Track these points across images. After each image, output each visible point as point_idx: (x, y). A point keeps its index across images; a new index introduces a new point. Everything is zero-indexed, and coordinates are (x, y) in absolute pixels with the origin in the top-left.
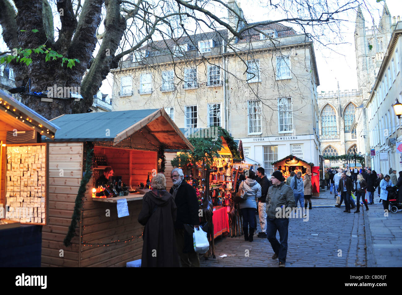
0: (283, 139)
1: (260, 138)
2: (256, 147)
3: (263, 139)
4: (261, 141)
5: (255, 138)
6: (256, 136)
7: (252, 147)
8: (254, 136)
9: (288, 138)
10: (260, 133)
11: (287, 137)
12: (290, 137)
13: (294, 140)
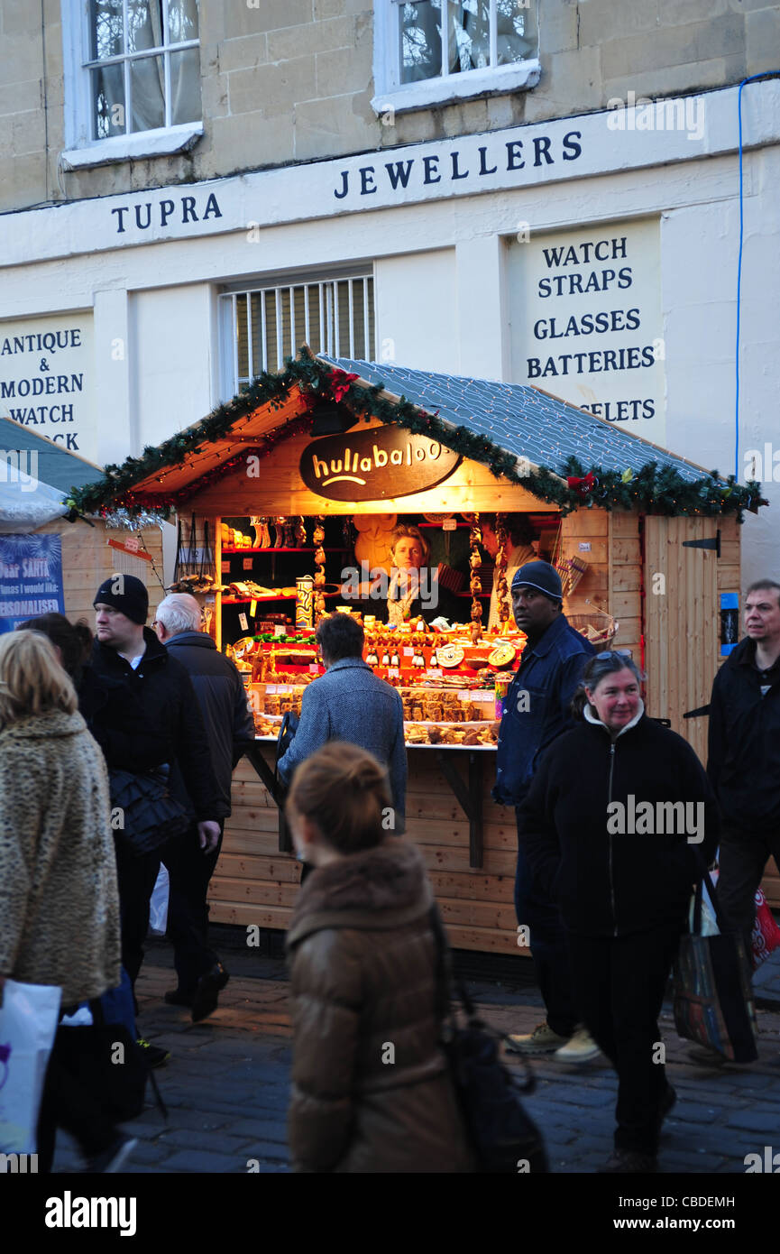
0: (417, 173)
1: (176, 194)
2: (146, 301)
3: (214, 206)
4: (193, 228)
5: (130, 201)
6: (140, 171)
7: (112, 308)
8: (121, 179)
9: (469, 162)
10: (173, 136)
11: (468, 149)
12: (496, 146)
13: (546, 173)
